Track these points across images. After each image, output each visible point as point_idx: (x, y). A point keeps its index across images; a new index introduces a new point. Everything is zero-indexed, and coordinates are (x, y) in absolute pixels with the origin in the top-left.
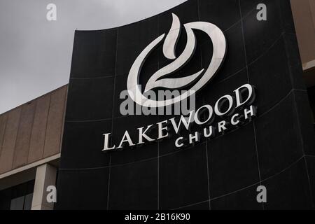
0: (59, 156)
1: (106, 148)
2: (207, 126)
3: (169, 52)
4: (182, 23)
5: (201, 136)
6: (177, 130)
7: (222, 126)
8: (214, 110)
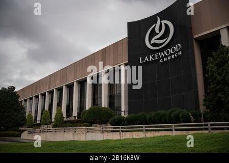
0: (127, 62)
1: (141, 62)
2: (169, 56)
3: (157, 31)
4: (161, 20)
5: (167, 59)
6: (161, 56)
7: (173, 56)
8: (171, 51)
